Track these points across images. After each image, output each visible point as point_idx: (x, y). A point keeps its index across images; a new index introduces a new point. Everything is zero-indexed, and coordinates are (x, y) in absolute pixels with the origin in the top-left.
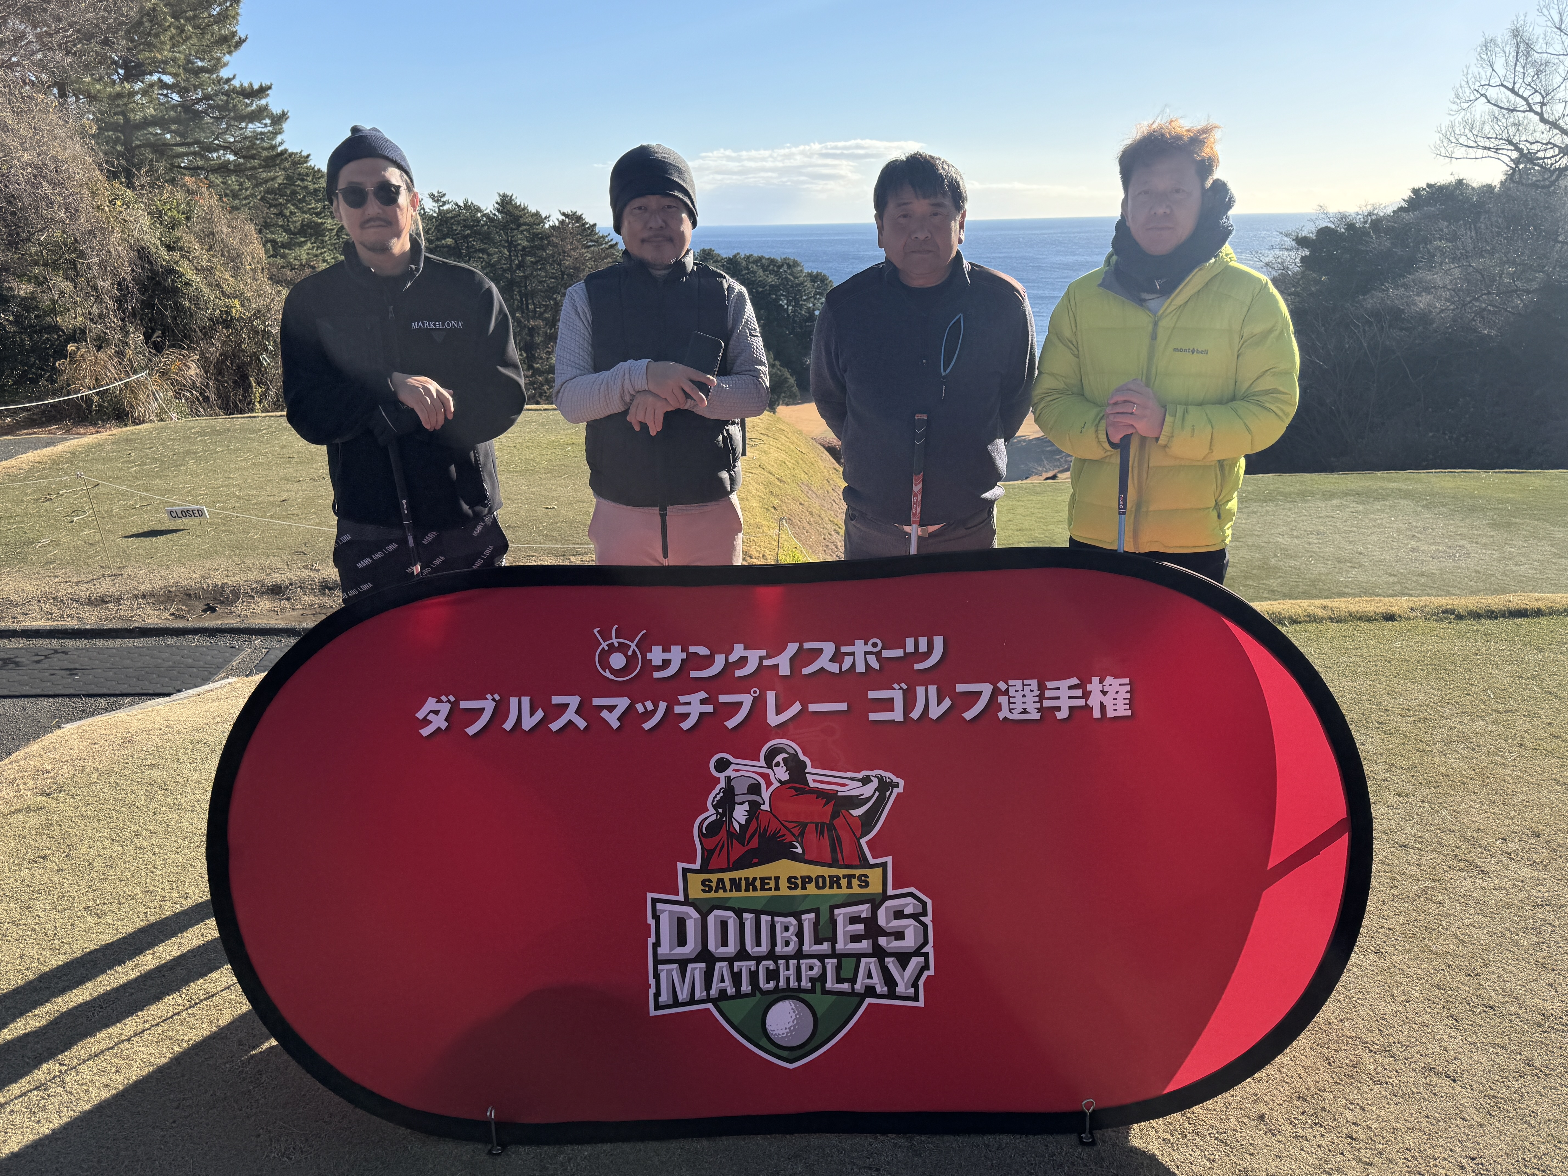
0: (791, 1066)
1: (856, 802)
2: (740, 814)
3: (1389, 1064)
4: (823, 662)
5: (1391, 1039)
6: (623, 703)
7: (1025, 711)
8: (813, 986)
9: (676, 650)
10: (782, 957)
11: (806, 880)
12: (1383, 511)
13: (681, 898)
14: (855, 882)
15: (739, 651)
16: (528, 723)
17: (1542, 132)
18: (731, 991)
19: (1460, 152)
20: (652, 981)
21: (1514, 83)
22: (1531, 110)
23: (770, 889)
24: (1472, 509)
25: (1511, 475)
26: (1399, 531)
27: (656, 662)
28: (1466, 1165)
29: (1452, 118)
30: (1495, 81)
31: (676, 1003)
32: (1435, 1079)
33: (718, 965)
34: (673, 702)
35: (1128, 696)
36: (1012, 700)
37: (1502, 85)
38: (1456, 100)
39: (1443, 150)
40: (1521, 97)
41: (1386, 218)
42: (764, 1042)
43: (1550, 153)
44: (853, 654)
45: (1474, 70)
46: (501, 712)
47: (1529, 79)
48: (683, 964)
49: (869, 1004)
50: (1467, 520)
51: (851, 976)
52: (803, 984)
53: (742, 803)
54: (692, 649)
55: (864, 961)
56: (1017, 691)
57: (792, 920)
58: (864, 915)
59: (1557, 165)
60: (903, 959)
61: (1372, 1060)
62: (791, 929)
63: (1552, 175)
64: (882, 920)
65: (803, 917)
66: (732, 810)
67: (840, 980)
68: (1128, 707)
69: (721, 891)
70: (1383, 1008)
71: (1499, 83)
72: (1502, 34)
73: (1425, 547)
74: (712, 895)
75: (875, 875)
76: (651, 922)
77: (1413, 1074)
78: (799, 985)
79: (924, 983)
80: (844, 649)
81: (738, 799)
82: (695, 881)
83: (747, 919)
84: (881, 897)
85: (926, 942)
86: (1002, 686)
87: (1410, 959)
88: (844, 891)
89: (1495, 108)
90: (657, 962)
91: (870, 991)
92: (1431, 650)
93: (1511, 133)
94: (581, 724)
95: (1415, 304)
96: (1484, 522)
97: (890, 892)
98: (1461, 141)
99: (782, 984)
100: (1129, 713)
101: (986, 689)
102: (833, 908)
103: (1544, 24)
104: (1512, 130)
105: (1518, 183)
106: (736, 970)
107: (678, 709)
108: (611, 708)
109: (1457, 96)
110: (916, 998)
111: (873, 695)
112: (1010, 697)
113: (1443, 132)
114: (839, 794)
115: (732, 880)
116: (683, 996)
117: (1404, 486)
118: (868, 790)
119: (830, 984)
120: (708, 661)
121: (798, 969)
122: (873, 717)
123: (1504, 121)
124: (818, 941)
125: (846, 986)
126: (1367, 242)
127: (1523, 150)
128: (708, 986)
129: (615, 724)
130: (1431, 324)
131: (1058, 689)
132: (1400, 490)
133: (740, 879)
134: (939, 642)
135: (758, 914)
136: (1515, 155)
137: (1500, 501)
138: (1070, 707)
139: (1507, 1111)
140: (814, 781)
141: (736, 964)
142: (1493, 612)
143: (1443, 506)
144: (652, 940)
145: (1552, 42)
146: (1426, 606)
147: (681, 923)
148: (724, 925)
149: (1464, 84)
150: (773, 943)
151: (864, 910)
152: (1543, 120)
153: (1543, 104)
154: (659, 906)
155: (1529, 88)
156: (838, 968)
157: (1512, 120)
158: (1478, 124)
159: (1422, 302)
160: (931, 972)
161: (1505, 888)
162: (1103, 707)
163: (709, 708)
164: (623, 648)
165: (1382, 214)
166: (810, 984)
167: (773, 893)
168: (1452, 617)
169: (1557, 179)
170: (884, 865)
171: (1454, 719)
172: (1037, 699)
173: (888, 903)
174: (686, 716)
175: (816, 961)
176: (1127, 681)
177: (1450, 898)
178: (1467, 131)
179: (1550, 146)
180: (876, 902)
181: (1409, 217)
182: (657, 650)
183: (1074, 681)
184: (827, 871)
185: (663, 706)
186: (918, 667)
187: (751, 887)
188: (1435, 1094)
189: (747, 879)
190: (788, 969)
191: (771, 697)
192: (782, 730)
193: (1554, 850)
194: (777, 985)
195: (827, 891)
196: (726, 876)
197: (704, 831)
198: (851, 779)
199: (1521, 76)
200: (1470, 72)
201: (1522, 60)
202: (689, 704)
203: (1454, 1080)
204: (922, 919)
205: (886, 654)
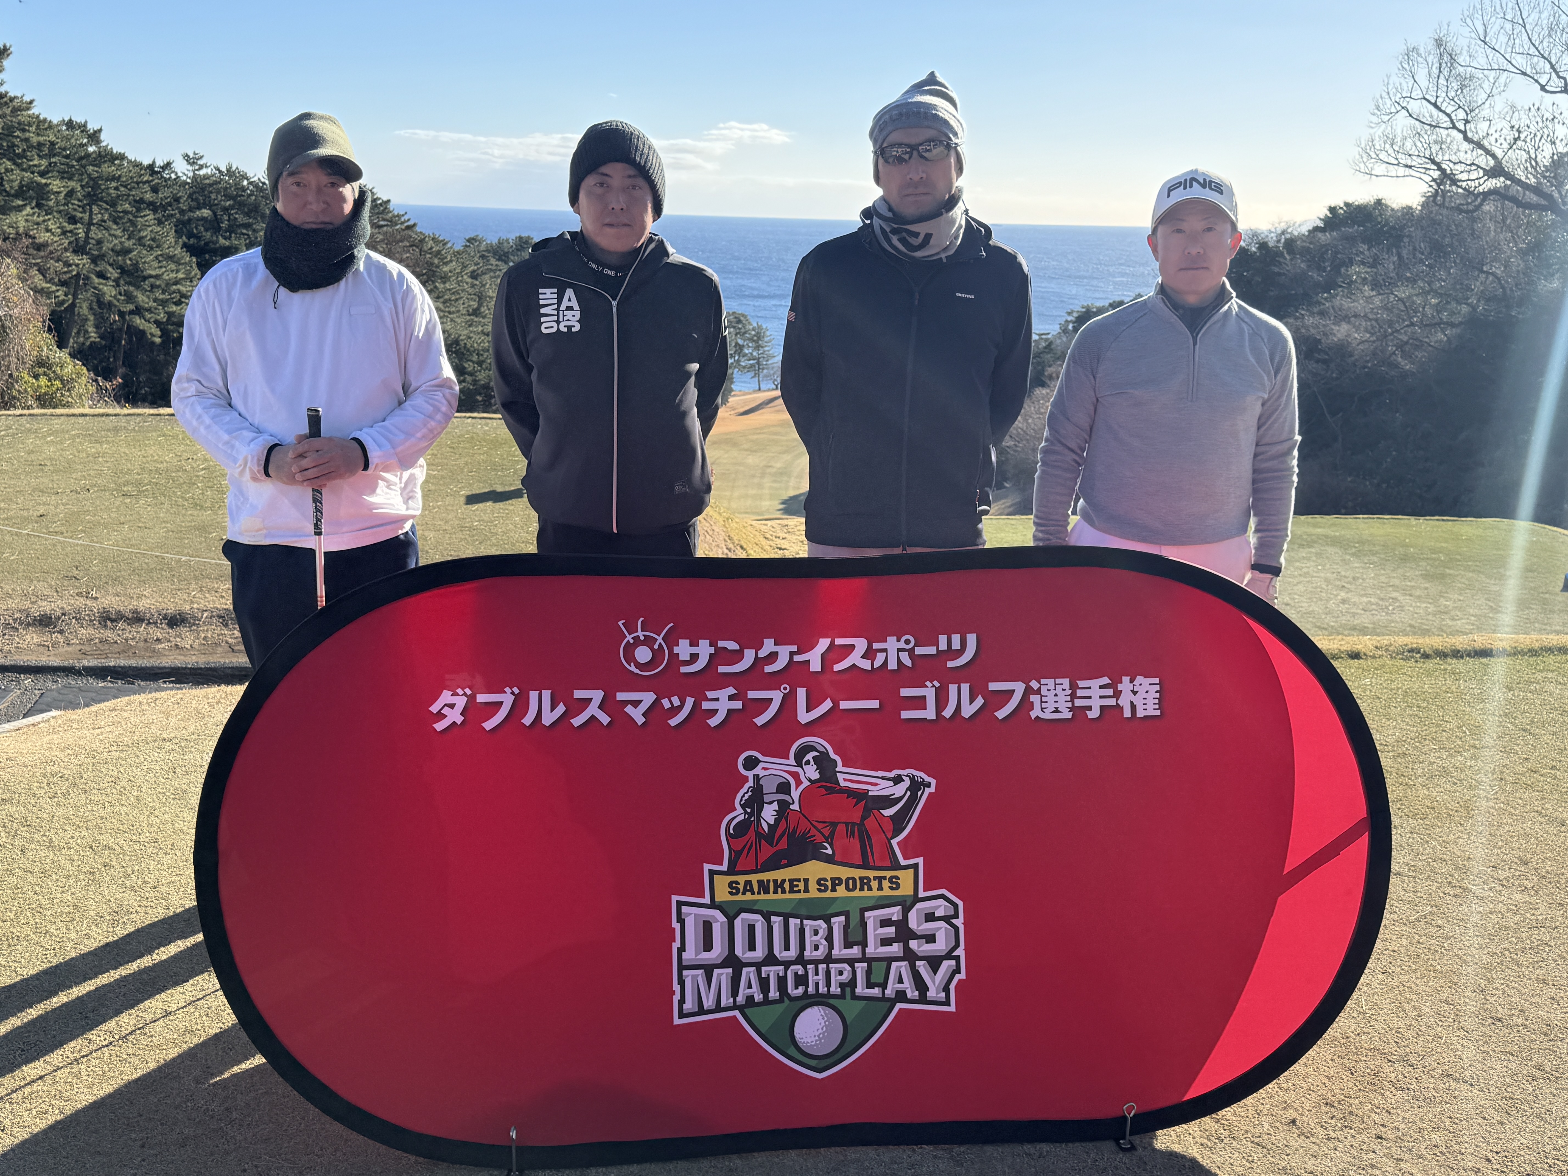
0: (820, 1076)
1: (889, 801)
2: (769, 814)
3: (1408, 1072)
4: (855, 659)
5: (1408, 1050)
6: (648, 698)
7: (1057, 711)
8: (843, 990)
9: (704, 644)
10: (811, 962)
11: (836, 882)
12: (1309, 559)
13: (707, 900)
14: (886, 884)
15: (769, 646)
16: (548, 719)
17: (1466, 153)
18: (759, 997)
19: (1380, 169)
20: (676, 987)
21: (1437, 97)
22: (1454, 127)
23: (799, 891)
24: (1405, 559)
25: (1442, 523)
26: (1327, 581)
27: (684, 656)
28: (1491, 1158)
29: (1372, 131)
30: (1417, 94)
31: (701, 1011)
32: (1453, 1084)
33: (745, 970)
34: (700, 697)
35: (1158, 695)
36: (1044, 699)
37: (1425, 98)
38: (1376, 111)
39: (1362, 165)
40: (1444, 112)
41: (1301, 237)
42: (792, 1051)
43: (1474, 175)
44: (885, 650)
45: (1395, 80)
46: (520, 705)
47: (1453, 94)
48: (709, 970)
49: (900, 1010)
50: (1400, 571)
51: (881, 981)
52: (832, 989)
53: (771, 803)
54: (721, 644)
55: (894, 965)
56: (1049, 690)
57: (821, 923)
58: (894, 918)
59: (1481, 189)
60: (934, 963)
61: (1392, 1069)
62: (821, 932)
63: (1476, 199)
64: (913, 923)
65: (833, 920)
66: (761, 809)
67: (870, 985)
68: (1157, 707)
69: (748, 893)
70: (1395, 1023)
71: (1421, 96)
72: (1425, 43)
73: (1356, 599)
74: (740, 897)
75: (906, 878)
76: (676, 926)
77: (1432, 1080)
78: (829, 990)
79: (956, 987)
80: (876, 646)
81: (767, 798)
82: (722, 884)
83: (775, 922)
84: (912, 899)
85: (957, 945)
86: (1034, 684)
87: (1417, 978)
88: (875, 893)
89: (1417, 123)
90: (682, 967)
91: (901, 996)
92: (1401, 688)
93: (1434, 152)
94: (605, 719)
95: (1335, 335)
96: (1417, 573)
97: (922, 894)
98: (1381, 157)
99: (811, 990)
100: (1158, 713)
101: (1019, 688)
102: (863, 911)
103: (1468, 35)
104: (1435, 148)
105: (1440, 206)
106: (763, 976)
107: (705, 705)
108: (636, 703)
109: (1378, 108)
110: (948, 1003)
111: (905, 692)
112: (1042, 696)
113: (1363, 146)
114: (870, 793)
115: (760, 882)
116: (709, 1003)
117: (1330, 532)
118: (900, 790)
119: (861, 990)
120: (737, 656)
121: (828, 973)
122: (905, 715)
123: (1426, 137)
124: (848, 945)
125: (876, 992)
126: (1280, 263)
127: (1445, 170)
128: (735, 993)
129: (640, 720)
130: (1351, 356)
131: (1090, 688)
132: (1326, 537)
133: (768, 881)
134: (972, 640)
135: (786, 917)
136: (1436, 174)
137: (1433, 551)
138: (1101, 706)
139: (1525, 1111)
140: (845, 780)
141: (763, 968)
142: (1459, 651)
143: (1373, 555)
144: (676, 945)
145: (1476, 55)
146: (1391, 645)
147: (707, 927)
148: (752, 928)
149: (1385, 95)
150: (802, 947)
151: (895, 913)
152: (1466, 138)
153: (1467, 122)
154: (684, 909)
155: (1452, 103)
156: (869, 973)
157: (1434, 137)
158: (1399, 139)
159: (1341, 331)
160: (962, 975)
161: (1500, 912)
162: (1133, 707)
163: (738, 705)
164: (648, 642)
165: (1296, 233)
166: (839, 989)
167: (802, 895)
168: (1418, 655)
169: (1481, 204)
170: (915, 867)
171: (1432, 754)
172: (1069, 698)
173: (919, 905)
174: (714, 712)
175: (846, 966)
176: (1157, 680)
177: (1449, 921)
178: (1387, 146)
179: (1474, 167)
180: (907, 905)
181: (1325, 238)
182: (684, 643)
183: (1106, 680)
184: (858, 873)
185: (690, 702)
186: (950, 664)
187: (779, 890)
188: (1455, 1097)
189: (775, 881)
190: (817, 974)
191: (801, 693)
192: (811, 728)
193: (1544, 877)
194: (806, 991)
195: (857, 893)
196: (754, 878)
197: (731, 831)
198: (883, 778)
199: (1445, 89)
200: (1391, 82)
201: (1446, 72)
202: (717, 699)
203: (1472, 1085)
204: (953, 921)
205: (919, 651)
